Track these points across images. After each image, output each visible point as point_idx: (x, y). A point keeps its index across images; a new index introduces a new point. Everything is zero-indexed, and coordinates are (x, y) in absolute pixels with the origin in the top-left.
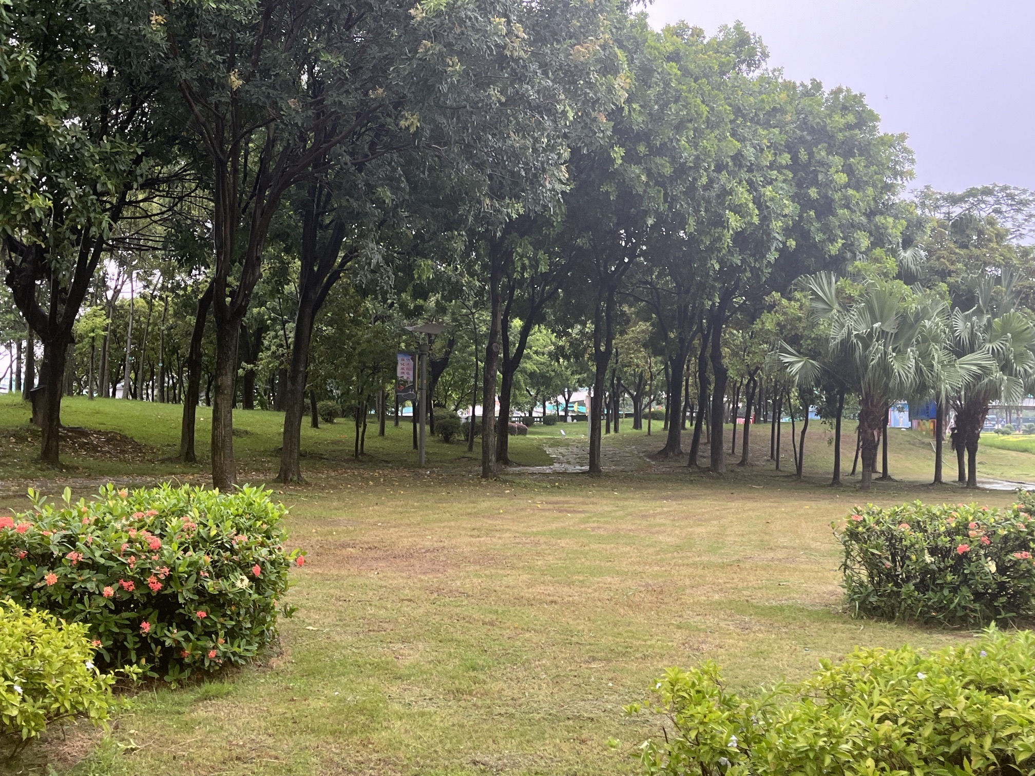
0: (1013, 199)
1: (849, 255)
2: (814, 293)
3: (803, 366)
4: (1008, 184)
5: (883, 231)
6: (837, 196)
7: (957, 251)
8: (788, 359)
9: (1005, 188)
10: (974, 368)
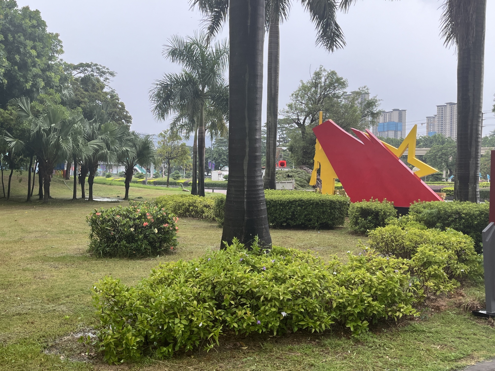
0: (99, 70)
1: (35, 90)
2: (21, 108)
3: (16, 143)
4: (97, 63)
5: (49, 79)
6: (29, 61)
7: (84, 92)
8: (9, 139)
9: (96, 65)
10: (95, 146)
